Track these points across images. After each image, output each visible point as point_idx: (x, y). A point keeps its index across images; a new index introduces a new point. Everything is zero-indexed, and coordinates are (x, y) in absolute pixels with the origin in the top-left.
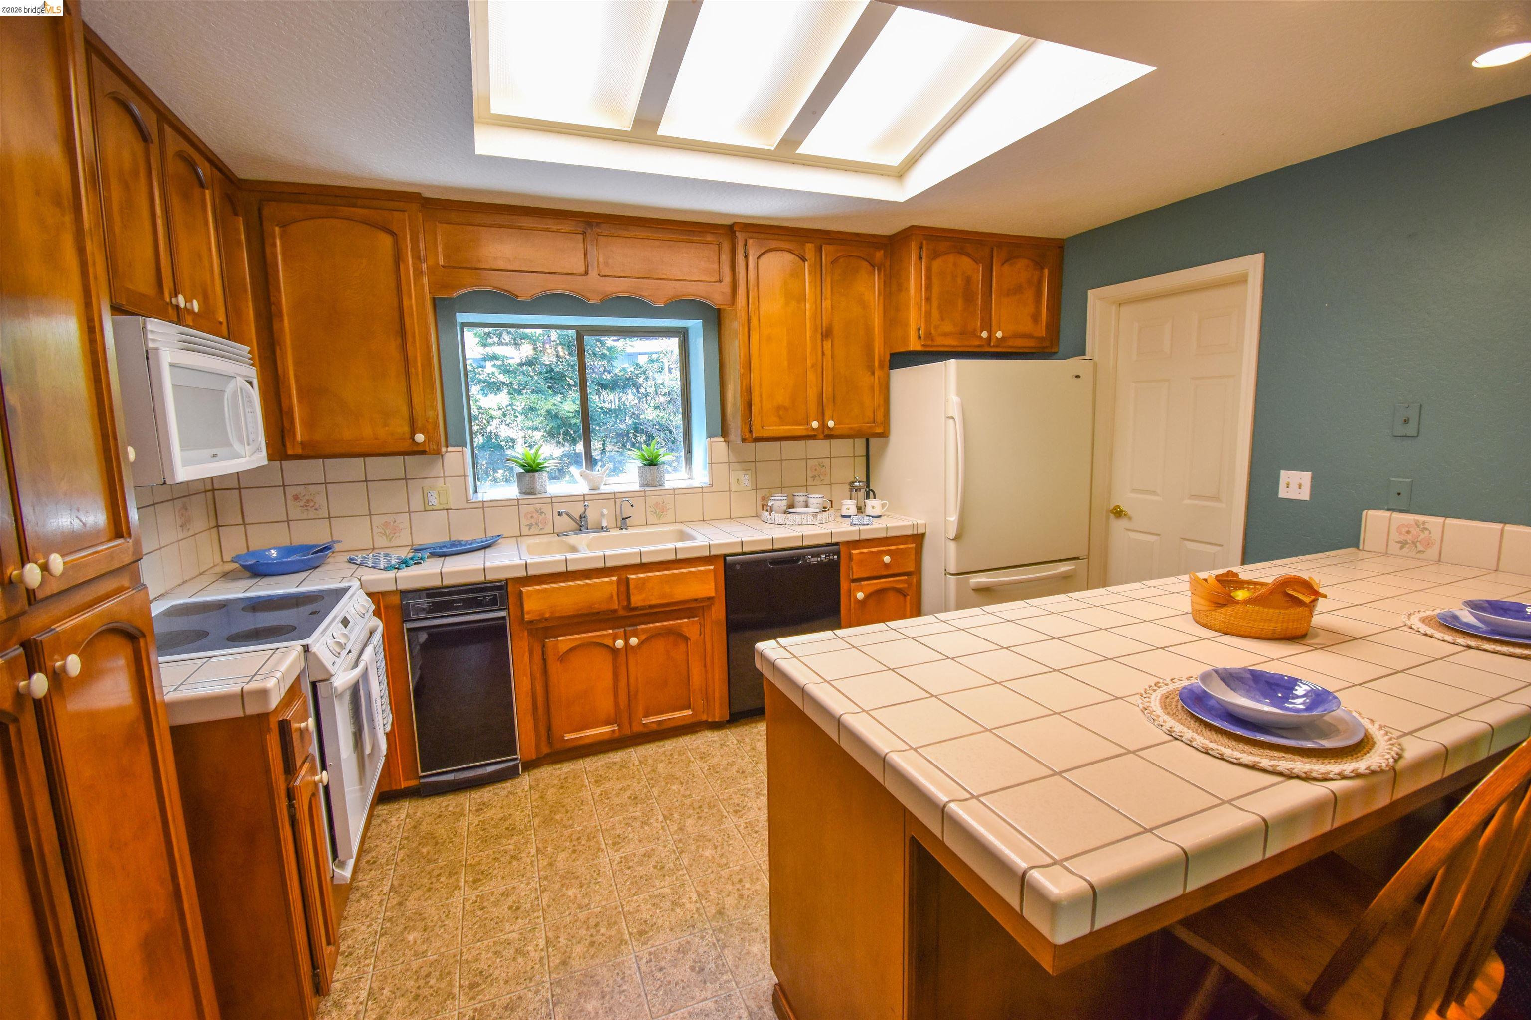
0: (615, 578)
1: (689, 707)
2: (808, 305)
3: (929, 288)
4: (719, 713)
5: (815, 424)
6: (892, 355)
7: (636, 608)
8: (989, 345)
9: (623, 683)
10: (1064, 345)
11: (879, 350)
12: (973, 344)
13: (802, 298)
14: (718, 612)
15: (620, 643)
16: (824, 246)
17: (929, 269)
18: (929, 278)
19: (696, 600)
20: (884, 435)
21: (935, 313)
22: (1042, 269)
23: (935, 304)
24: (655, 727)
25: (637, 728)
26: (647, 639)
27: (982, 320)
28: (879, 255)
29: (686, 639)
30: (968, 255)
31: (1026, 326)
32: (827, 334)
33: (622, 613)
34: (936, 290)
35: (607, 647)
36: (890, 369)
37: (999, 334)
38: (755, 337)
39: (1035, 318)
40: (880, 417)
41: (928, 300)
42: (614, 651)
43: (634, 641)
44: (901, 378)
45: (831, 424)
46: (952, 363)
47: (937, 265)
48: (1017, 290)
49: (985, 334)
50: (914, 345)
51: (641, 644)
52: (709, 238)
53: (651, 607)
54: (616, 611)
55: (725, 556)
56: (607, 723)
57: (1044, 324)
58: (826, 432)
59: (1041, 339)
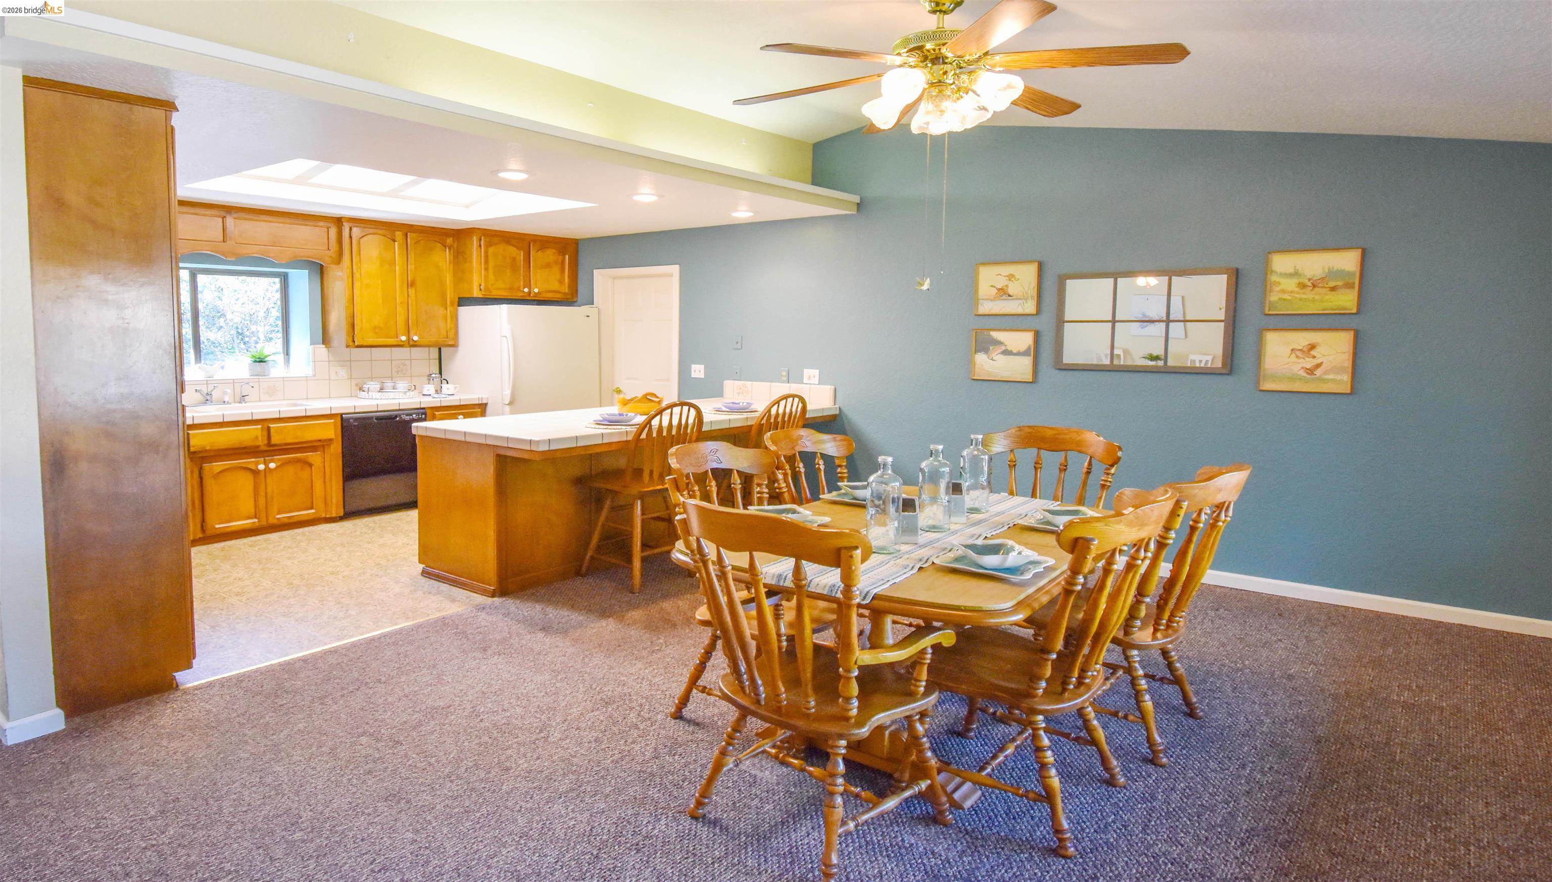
0: (260, 426)
1: (312, 508)
2: (397, 268)
3: (486, 262)
4: (336, 510)
5: (404, 338)
6: (459, 298)
7: (275, 445)
8: (530, 295)
9: (262, 493)
10: (580, 298)
11: (450, 295)
12: (519, 295)
13: (393, 263)
14: (336, 448)
15: (261, 467)
16: (409, 234)
17: (486, 253)
18: (486, 257)
19: (320, 441)
20: (455, 345)
21: (491, 277)
22: (564, 255)
23: (491, 271)
24: (286, 521)
25: (272, 521)
26: (281, 465)
27: (524, 282)
28: (449, 241)
29: (311, 465)
30: (514, 246)
31: (555, 286)
32: (411, 284)
33: (264, 448)
34: (491, 264)
35: (250, 469)
36: (459, 305)
37: (536, 290)
38: (357, 285)
39: (561, 282)
40: (451, 334)
41: (486, 269)
42: (256, 472)
43: (272, 465)
44: (465, 312)
45: (415, 338)
46: (504, 307)
47: (491, 250)
48: (548, 266)
49: (526, 290)
50: (476, 293)
51: (277, 467)
52: (321, 224)
53: (286, 444)
54: (258, 447)
55: (342, 415)
56: (249, 518)
57: (567, 285)
58: (411, 343)
59: (565, 294)
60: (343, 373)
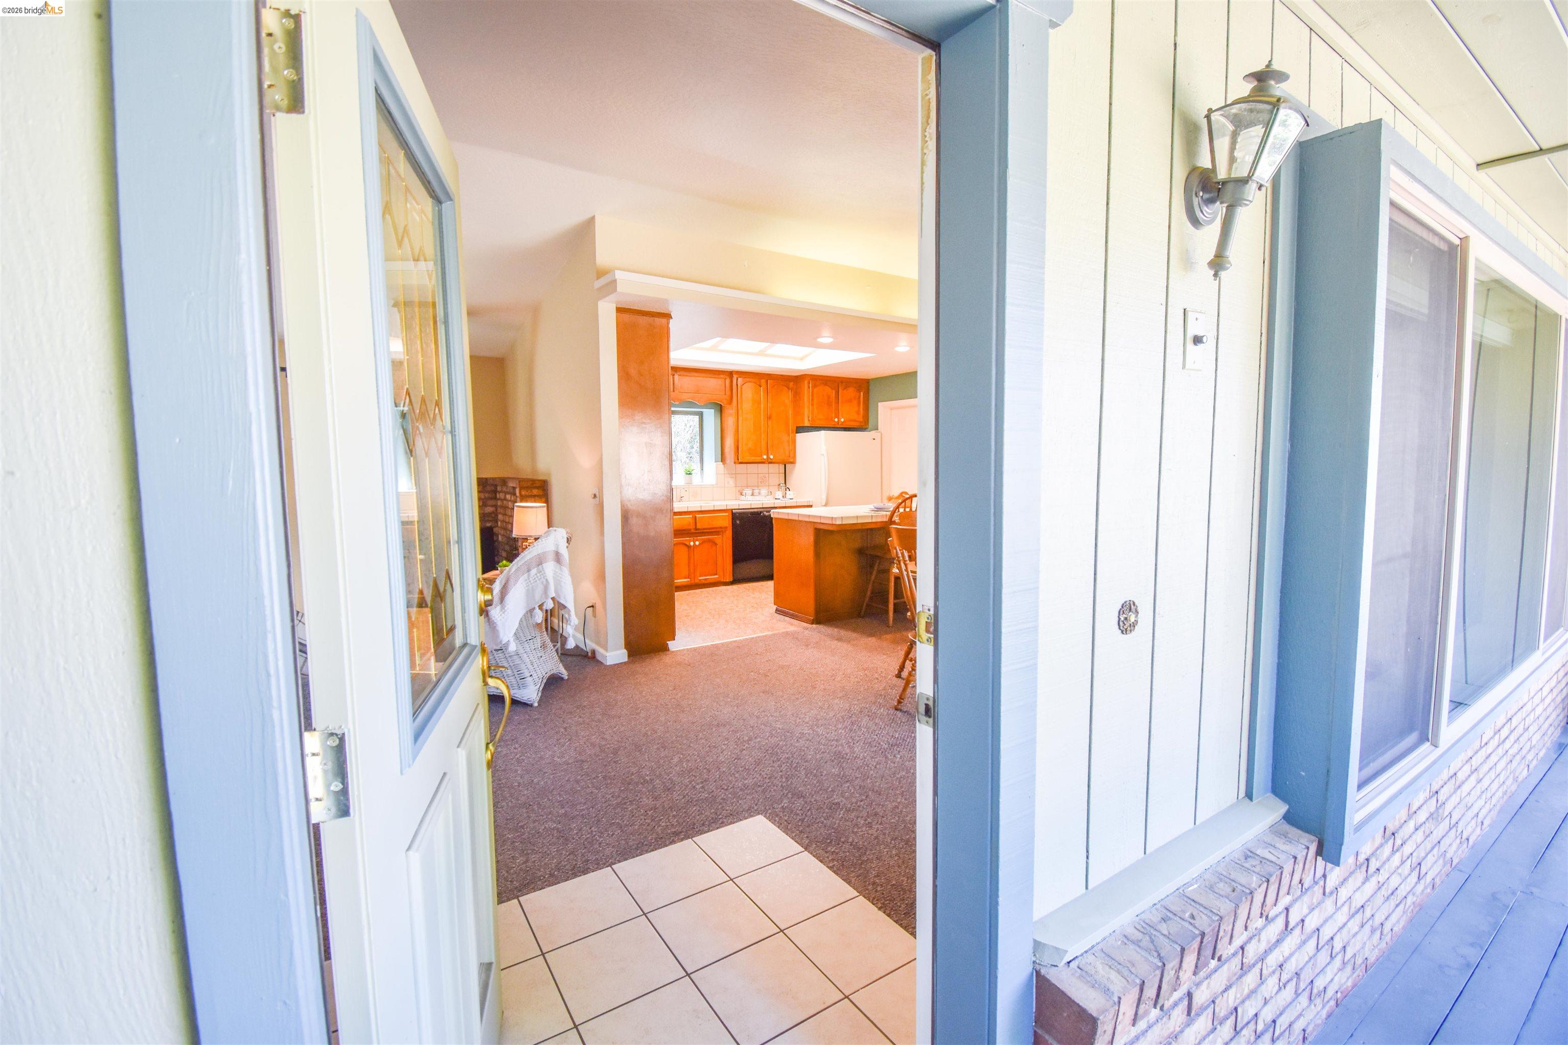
0: (691, 516)
1: (716, 575)
2: (762, 406)
3: (812, 400)
4: (729, 578)
5: (765, 457)
6: (797, 427)
7: (699, 529)
8: (838, 424)
9: (692, 561)
10: (870, 426)
11: (792, 427)
12: (831, 425)
13: (759, 403)
14: (729, 534)
15: (692, 544)
16: (769, 381)
17: (813, 392)
18: (813, 395)
19: (721, 528)
20: (793, 463)
21: (815, 411)
22: (860, 392)
23: (815, 406)
24: (704, 582)
25: (697, 581)
26: (702, 543)
27: (835, 414)
28: (791, 384)
29: (716, 544)
30: (829, 386)
31: (855, 416)
32: (769, 418)
33: (693, 531)
34: (815, 401)
35: (686, 545)
36: (797, 433)
37: (842, 420)
38: (740, 419)
39: (858, 413)
40: (791, 455)
41: (812, 405)
42: (689, 547)
43: (697, 543)
44: (800, 437)
45: (772, 457)
46: (823, 432)
47: (816, 390)
48: (850, 401)
49: (836, 420)
50: (807, 424)
51: (700, 544)
52: (722, 376)
53: (704, 529)
54: (690, 530)
55: (732, 510)
56: (685, 578)
57: (862, 416)
58: (769, 461)
59: (860, 422)
60: (732, 482)
